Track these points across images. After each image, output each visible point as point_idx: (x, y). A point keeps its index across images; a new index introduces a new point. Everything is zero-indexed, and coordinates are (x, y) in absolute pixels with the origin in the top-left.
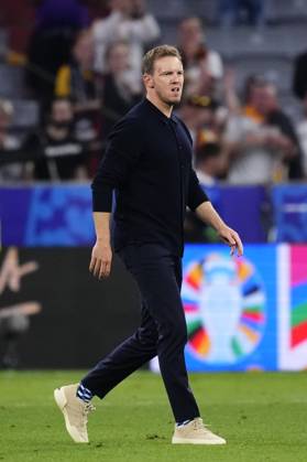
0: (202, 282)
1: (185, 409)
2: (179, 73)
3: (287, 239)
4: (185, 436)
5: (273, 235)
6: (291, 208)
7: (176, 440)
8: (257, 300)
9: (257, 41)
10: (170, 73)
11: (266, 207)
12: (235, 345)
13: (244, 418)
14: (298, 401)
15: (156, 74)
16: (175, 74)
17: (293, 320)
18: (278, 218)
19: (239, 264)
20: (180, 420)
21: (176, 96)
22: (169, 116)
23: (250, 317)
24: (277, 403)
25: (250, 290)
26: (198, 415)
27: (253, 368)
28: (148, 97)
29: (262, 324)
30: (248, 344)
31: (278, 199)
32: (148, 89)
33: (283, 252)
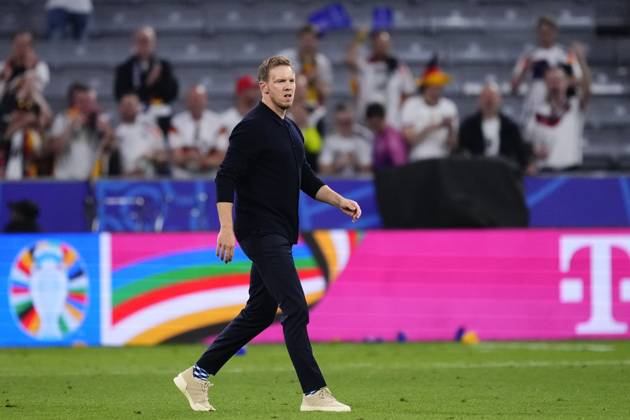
0: (32, 266)
1: (311, 380)
2: (292, 81)
3: (109, 229)
4: (313, 405)
5: (96, 225)
6: (111, 201)
7: (304, 408)
8: (82, 283)
9: (81, 52)
10: (283, 81)
11: (89, 200)
12: (61, 323)
13: (70, 388)
14: (118, 372)
15: (271, 81)
16: (288, 81)
17: (114, 300)
18: (101, 210)
19: (65, 252)
20: (307, 391)
21: (288, 101)
22: (283, 118)
23: (75, 298)
24: (100, 375)
25: (75, 274)
26: (324, 385)
27: (77, 343)
28: (263, 101)
29: (86, 304)
30: (74, 323)
31: (100, 193)
32: (263, 95)
33: (105, 241)
